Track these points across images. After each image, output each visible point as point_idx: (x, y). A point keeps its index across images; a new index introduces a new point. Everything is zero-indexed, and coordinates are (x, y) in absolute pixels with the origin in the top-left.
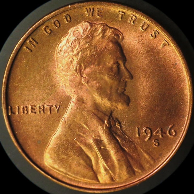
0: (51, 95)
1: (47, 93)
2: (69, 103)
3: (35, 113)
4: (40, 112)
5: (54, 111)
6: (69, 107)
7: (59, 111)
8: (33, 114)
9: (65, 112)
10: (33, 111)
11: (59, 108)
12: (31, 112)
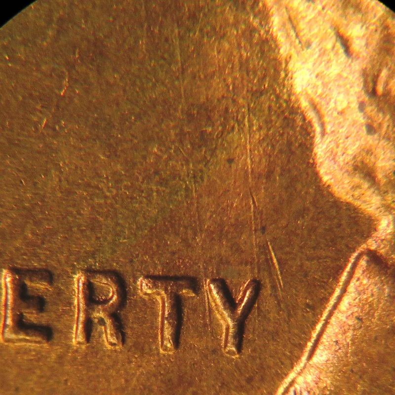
0: (187, 189)
1: (156, 172)
2: (342, 268)
3: (47, 332)
4: (89, 327)
5: (210, 327)
6: (335, 306)
7: (248, 336)
8: (31, 343)
9: (302, 347)
10: (32, 316)
11: (255, 312)
12: (9, 322)
